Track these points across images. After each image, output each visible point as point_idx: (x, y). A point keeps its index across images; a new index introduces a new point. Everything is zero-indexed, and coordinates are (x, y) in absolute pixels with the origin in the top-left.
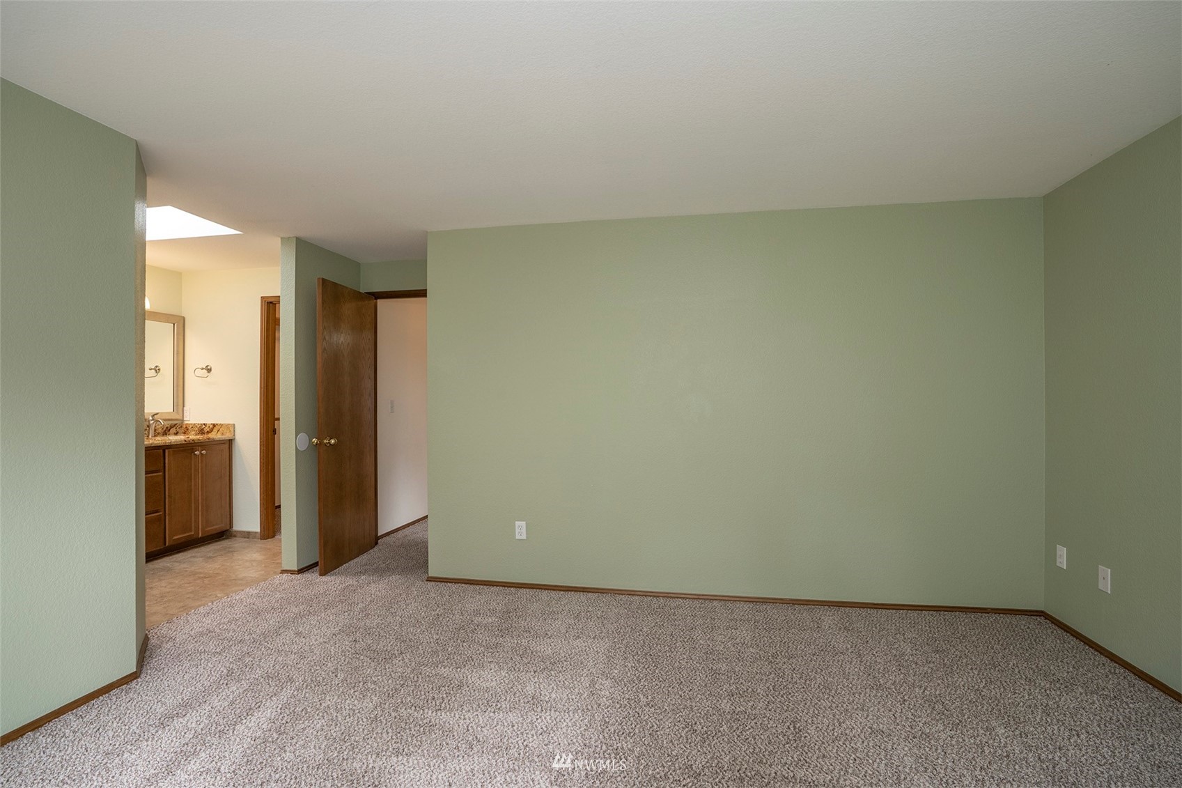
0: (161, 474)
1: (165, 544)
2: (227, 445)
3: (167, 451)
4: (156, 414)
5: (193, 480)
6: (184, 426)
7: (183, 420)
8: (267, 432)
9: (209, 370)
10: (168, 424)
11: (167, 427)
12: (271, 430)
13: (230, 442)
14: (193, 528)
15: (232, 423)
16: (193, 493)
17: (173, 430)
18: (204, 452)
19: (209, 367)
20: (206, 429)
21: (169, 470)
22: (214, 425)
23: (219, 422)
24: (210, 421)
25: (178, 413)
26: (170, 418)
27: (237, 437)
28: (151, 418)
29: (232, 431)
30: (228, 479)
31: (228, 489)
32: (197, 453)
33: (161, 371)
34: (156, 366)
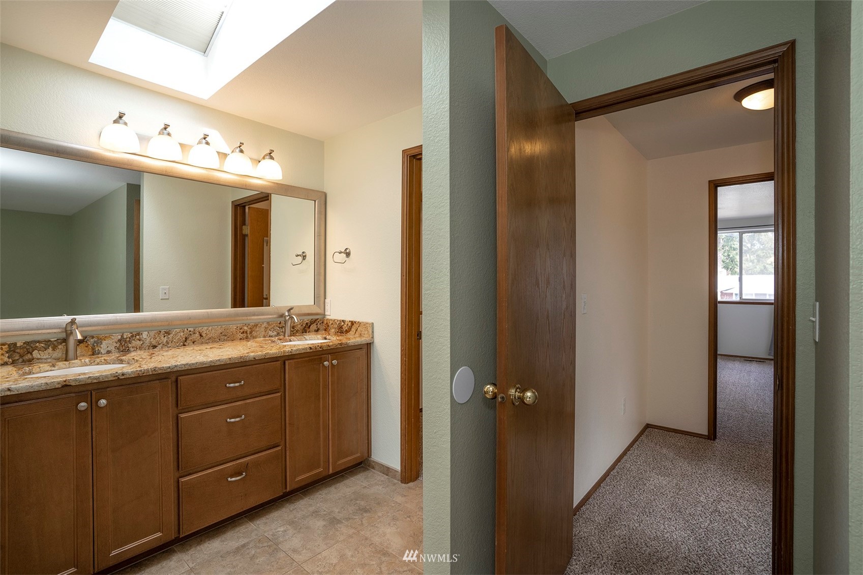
0: (279, 394)
1: (286, 488)
2: (364, 351)
3: (287, 363)
4: (292, 309)
5: (321, 400)
6: (325, 322)
7: (324, 315)
8: (410, 336)
9: (348, 255)
10: (307, 319)
11: (307, 323)
12: (414, 333)
13: (368, 346)
14: (322, 463)
15: (370, 321)
16: (321, 417)
17: (314, 327)
18: (335, 362)
19: (348, 251)
20: (345, 328)
21: (289, 389)
22: (353, 323)
23: (357, 320)
24: (348, 318)
25: (319, 306)
26: (310, 312)
27: (377, 340)
28: (287, 314)
29: (371, 332)
30: (365, 394)
31: (365, 407)
32: (326, 363)
33: (307, 257)
34: (303, 252)
